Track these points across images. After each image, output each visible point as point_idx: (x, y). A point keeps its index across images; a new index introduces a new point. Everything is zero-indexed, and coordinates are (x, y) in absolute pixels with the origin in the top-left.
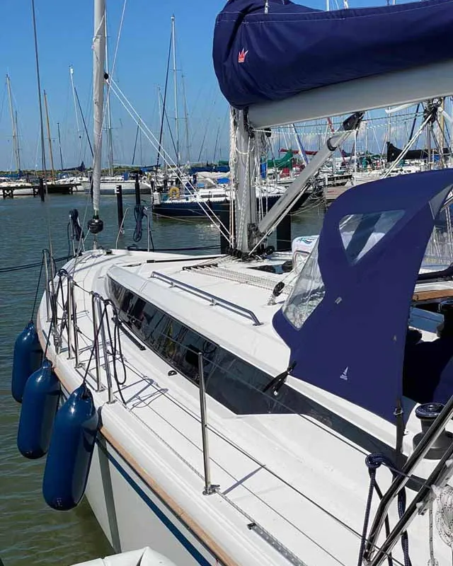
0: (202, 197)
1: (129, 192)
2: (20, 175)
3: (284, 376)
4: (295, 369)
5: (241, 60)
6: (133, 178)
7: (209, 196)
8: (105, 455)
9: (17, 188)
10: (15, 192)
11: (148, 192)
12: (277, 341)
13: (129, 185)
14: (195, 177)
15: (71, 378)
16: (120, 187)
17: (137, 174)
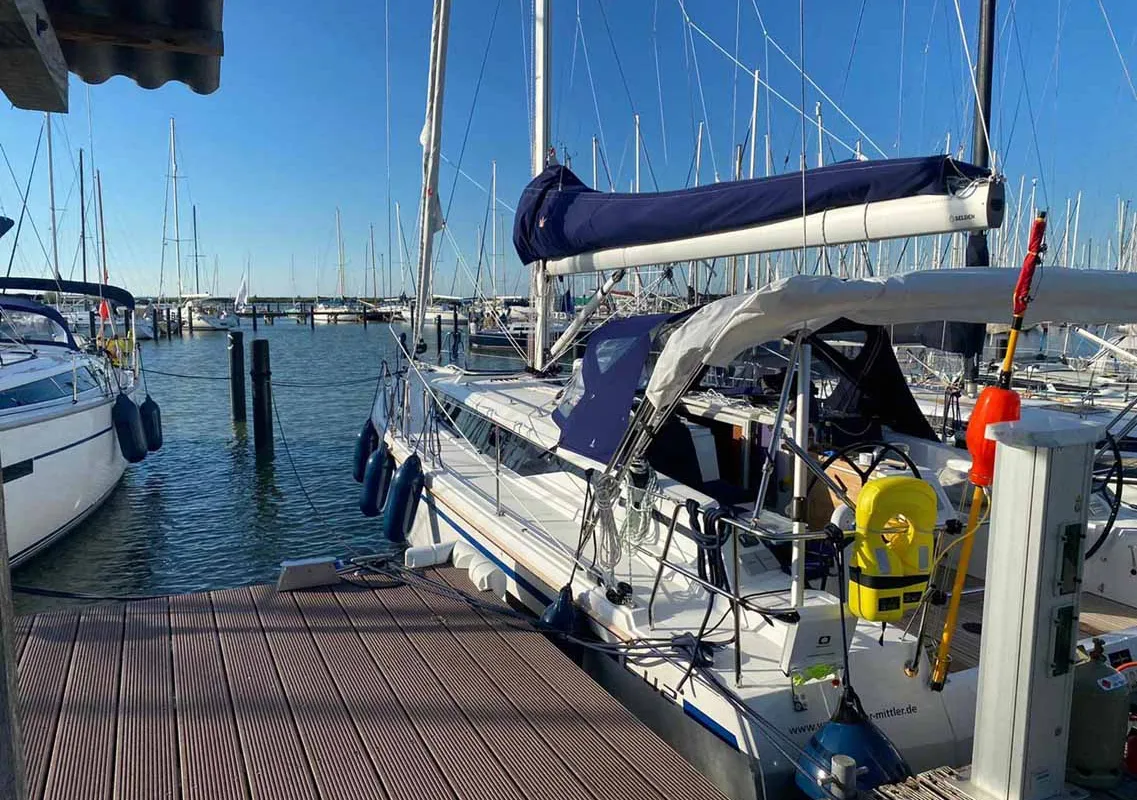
0: (516, 329)
1: (448, 322)
2: (343, 301)
3: (554, 449)
4: (562, 443)
5: (541, 225)
6: (451, 309)
7: (523, 329)
8: (433, 508)
9: (341, 313)
10: (339, 317)
11: (465, 323)
12: (553, 426)
13: (448, 316)
14: (510, 310)
15: (401, 453)
16: (439, 317)
17: (455, 305)
